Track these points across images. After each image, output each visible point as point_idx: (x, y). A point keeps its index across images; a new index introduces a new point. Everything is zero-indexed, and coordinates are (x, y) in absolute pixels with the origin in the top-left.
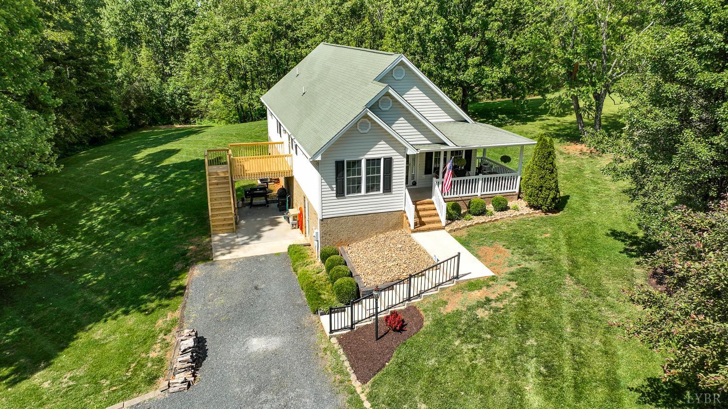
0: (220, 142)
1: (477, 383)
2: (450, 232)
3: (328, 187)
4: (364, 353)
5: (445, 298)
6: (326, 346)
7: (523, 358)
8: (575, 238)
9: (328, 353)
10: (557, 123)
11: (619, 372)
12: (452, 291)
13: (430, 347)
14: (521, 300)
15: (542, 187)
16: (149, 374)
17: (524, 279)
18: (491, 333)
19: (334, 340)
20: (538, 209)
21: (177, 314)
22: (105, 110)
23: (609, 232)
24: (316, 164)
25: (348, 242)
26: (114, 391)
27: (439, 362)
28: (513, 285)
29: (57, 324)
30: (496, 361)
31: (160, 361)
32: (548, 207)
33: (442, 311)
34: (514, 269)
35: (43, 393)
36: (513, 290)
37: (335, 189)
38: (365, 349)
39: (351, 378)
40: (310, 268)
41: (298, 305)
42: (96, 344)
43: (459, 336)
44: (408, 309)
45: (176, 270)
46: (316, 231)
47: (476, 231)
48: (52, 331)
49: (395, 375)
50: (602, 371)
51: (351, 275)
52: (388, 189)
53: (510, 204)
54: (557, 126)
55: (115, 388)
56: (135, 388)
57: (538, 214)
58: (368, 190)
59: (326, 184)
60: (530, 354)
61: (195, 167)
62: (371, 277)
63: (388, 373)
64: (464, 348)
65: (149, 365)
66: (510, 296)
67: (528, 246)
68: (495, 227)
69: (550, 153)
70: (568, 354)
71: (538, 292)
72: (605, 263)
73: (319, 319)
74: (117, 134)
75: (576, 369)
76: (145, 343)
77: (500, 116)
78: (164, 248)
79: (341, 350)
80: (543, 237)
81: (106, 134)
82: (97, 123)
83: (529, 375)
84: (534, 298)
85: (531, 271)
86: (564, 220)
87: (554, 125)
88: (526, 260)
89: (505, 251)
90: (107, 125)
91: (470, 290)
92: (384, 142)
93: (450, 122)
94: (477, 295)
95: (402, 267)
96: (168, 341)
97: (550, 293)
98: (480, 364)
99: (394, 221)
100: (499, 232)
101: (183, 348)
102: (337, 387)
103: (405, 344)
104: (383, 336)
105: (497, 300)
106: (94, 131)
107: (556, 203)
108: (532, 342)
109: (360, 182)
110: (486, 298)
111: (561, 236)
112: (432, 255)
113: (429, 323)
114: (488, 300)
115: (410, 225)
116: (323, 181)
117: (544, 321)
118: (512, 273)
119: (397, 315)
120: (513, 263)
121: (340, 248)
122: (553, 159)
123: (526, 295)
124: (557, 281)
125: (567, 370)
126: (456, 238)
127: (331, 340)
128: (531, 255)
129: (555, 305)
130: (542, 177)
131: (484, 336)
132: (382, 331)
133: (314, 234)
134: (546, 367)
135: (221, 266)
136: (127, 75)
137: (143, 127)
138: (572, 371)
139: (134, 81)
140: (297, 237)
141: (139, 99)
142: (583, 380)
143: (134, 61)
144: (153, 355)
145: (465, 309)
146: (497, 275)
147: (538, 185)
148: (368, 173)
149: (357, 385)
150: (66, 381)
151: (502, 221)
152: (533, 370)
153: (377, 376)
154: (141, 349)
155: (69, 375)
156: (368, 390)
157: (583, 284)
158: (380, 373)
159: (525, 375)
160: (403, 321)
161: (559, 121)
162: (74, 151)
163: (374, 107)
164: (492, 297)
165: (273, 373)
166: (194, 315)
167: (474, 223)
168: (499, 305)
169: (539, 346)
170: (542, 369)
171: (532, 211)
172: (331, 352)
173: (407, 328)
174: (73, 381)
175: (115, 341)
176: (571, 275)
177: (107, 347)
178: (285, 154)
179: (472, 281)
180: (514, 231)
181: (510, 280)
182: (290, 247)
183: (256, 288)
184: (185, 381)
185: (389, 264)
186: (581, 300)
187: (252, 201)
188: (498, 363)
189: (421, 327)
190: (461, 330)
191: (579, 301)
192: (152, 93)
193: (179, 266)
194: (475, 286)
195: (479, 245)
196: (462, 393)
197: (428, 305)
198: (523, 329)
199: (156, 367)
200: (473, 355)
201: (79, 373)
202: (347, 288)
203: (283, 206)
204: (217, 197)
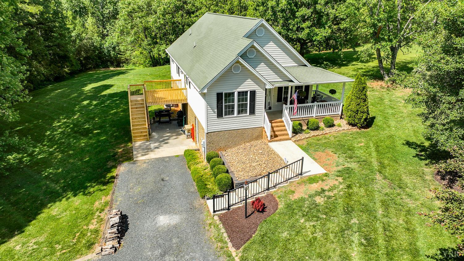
0: (139, 80)
1: (318, 251)
2: (295, 142)
3: (211, 111)
4: (237, 227)
5: (293, 189)
6: (211, 222)
7: (350, 232)
8: (381, 146)
9: (212, 227)
10: (364, 67)
11: (418, 244)
12: (298, 183)
13: (283, 223)
14: (346, 190)
15: (358, 111)
16: (88, 241)
17: (347, 176)
18: (326, 214)
19: (216, 218)
20: (355, 126)
21: (108, 198)
22: (64, 58)
23: (405, 142)
24: (204, 95)
25: (225, 149)
26: (63, 254)
27: (290, 235)
28: (340, 179)
29: (28, 204)
30: (331, 235)
31: (96, 231)
32: (361, 125)
33: (291, 198)
34: (340, 168)
35: (15, 254)
36: (340, 183)
37: (216, 112)
38: (238, 225)
39: (229, 246)
40: (199, 166)
41: (191, 192)
42: (53, 218)
43: (304, 216)
44: (267, 196)
45: (109, 167)
46: (203, 141)
47: (313, 141)
48: (24, 209)
49: (259, 244)
50: (405, 243)
51: (227, 172)
52: (252, 112)
53: (336, 122)
54: (364, 69)
55: (64, 251)
56: (78, 252)
57: (355, 129)
58: (239, 113)
59: (210, 109)
60: (354, 230)
61: (123, 96)
62: (241, 173)
63: (254, 242)
64: (308, 224)
65: (89, 234)
66: (338, 187)
67: (349, 152)
68: (325, 138)
69: (364, 88)
70: (381, 230)
71: (358, 185)
72: (403, 164)
73: (206, 202)
74: (72, 74)
75: (387, 241)
76: (86, 219)
77: (325, 63)
78: (100, 152)
79: (221, 225)
80: (359, 145)
81: (65, 74)
82: (59, 67)
83: (354, 245)
84: (355, 189)
85: (352, 169)
86: (373, 134)
87: (362, 69)
88: (348, 162)
89: (333, 156)
90: (65, 68)
91: (310, 183)
92: (250, 80)
93: (295, 66)
94: (315, 187)
95: (263, 166)
96: (102, 217)
97: (366, 185)
98: (319, 236)
99: (257, 134)
100: (329, 142)
101: (111, 223)
102: (219, 252)
103: (266, 221)
104: (250, 215)
105: (329, 191)
106: (57, 72)
107: (367, 122)
108: (354, 221)
109: (233, 108)
110: (322, 189)
111: (372, 145)
112: (283, 158)
113: (282, 207)
114: (323, 191)
115: (267, 137)
116: (208, 107)
117: (363, 205)
118: (339, 171)
119: (260, 201)
120: (339, 164)
121: (219, 152)
122: (366, 92)
123: (349, 187)
124: (370, 177)
125: (381, 242)
126: (299, 146)
127: (214, 218)
128: (351, 158)
129: (370, 194)
130: (358, 104)
131: (321, 216)
132: (249, 212)
133: (202, 143)
134: (366, 239)
135: (139, 164)
136: (78, 35)
137: (90, 69)
138: (384, 242)
139: (84, 39)
140: (190, 144)
141: (86, 51)
142: (393, 249)
143: (83, 25)
144: (91, 227)
145: (307, 197)
146: (328, 172)
147: (355, 110)
148: (239, 101)
149: (232, 250)
150: (31, 245)
151: (330, 133)
152: (356, 241)
153: (246, 244)
154: (84, 223)
155: (34, 241)
156: (240, 255)
157: (389, 179)
158: (249, 242)
159: (351, 245)
160: (264, 205)
161: (365, 66)
162: (44, 85)
163: (244, 55)
164: (326, 188)
165: (174, 241)
166: (120, 199)
167: (311, 136)
168: (331, 194)
169: (360, 224)
170: (363, 240)
171: (350, 127)
172: (214, 226)
173: (267, 209)
174: (36, 245)
175: (66, 216)
176: (380, 172)
177: (61, 221)
178: (183, 88)
179: (312, 177)
180: (339, 141)
181: (338, 176)
182: (186, 151)
183: (163, 180)
184: (113, 247)
185: (254, 164)
186: (388, 190)
187: (160, 119)
188: (331, 236)
189: (277, 209)
190: (305, 211)
191: (387, 192)
192: (95, 47)
193: (110, 164)
194: (314, 180)
195: (315, 151)
196: (307, 258)
197: (281, 193)
198: (348, 211)
199: (93, 236)
200: (314, 230)
201: (41, 239)
202: (225, 181)
203: (181, 123)
204: (136, 117)
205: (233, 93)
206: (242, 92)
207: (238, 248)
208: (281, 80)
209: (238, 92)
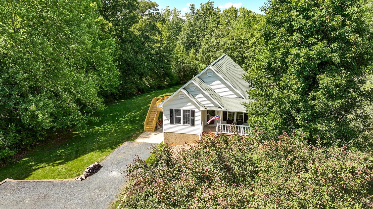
3: (166, 119)
22: (167, 75)
25: (175, 144)
37: (169, 120)
39: (126, 194)
52: (193, 124)
55: (68, 175)
58: (184, 123)
59: (166, 117)
81: (164, 85)
82: (161, 80)
90: (166, 82)
92: (191, 104)
93: (233, 98)
102: (119, 195)
106: (160, 84)
109: (180, 119)
136: (183, 61)
141: (184, 71)
148: (184, 116)
149: (125, 197)
163: (187, 88)
165: (107, 184)
183: (135, 155)
184: (81, 178)
204: (152, 117)
205: (180, 110)
206: (186, 110)
208: (214, 106)
209: (183, 110)
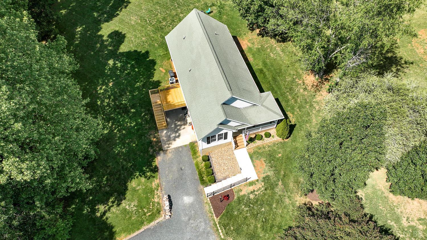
1: (247, 222)
2: (247, 150)
3: (204, 143)
5: (241, 189)
6: (206, 202)
7: (260, 215)
11: (282, 223)
12: (244, 185)
13: (235, 207)
14: (264, 191)
16: (157, 209)
17: (267, 181)
18: (253, 204)
19: (208, 199)
21: (158, 182)
25: (211, 152)
27: (238, 213)
28: (263, 184)
31: (159, 204)
33: (240, 194)
34: (265, 175)
36: (262, 187)
37: (207, 143)
38: (217, 205)
40: (198, 160)
43: (244, 204)
44: (230, 190)
45: (151, 153)
47: (256, 150)
50: (278, 222)
52: (226, 138)
55: (149, 214)
56: (155, 215)
57: (280, 140)
60: (262, 214)
62: (219, 175)
63: (224, 215)
64: (245, 209)
65: (156, 205)
66: (261, 189)
67: (272, 162)
68: (263, 148)
73: (203, 189)
76: (152, 194)
79: (211, 204)
80: (279, 156)
84: (268, 191)
85: (270, 177)
88: (269, 171)
89: (264, 164)
91: (249, 186)
94: (251, 188)
95: (229, 170)
96: (159, 194)
97: (273, 189)
98: (248, 216)
99: (228, 144)
100: (264, 151)
103: (229, 205)
104: (223, 201)
105: (257, 191)
108: (263, 209)
109: (216, 139)
111: (285, 157)
113: (236, 198)
114: (254, 191)
115: (233, 148)
117: (268, 202)
118: (264, 178)
120: (265, 172)
123: (266, 189)
124: (276, 183)
125: (270, 222)
126: (249, 153)
128: (272, 167)
131: (251, 205)
134: (265, 219)
140: (191, 133)
142: (273, 225)
144: (156, 200)
145: (247, 194)
146: (259, 179)
148: (218, 137)
149: (215, 218)
150: (133, 207)
151: (267, 144)
153: (221, 216)
154: (151, 197)
155: (133, 204)
156: (218, 221)
157: (284, 185)
160: (229, 195)
164: (256, 189)
166: (164, 184)
167: (256, 145)
168: (257, 193)
169: (265, 211)
171: (278, 138)
172: (208, 204)
173: (230, 198)
176: (282, 180)
179: (251, 182)
180: (270, 151)
181: (262, 181)
182: (190, 143)
184: (167, 215)
185: (225, 168)
189: (234, 199)
190: (245, 202)
191: (280, 194)
193: (151, 150)
194: (251, 184)
195: (256, 159)
196: (242, 225)
197: (236, 190)
198: (262, 204)
199: (159, 206)
200: (247, 212)
201: (135, 203)
205: (215, 135)
206: (220, 134)
207: (217, 218)
